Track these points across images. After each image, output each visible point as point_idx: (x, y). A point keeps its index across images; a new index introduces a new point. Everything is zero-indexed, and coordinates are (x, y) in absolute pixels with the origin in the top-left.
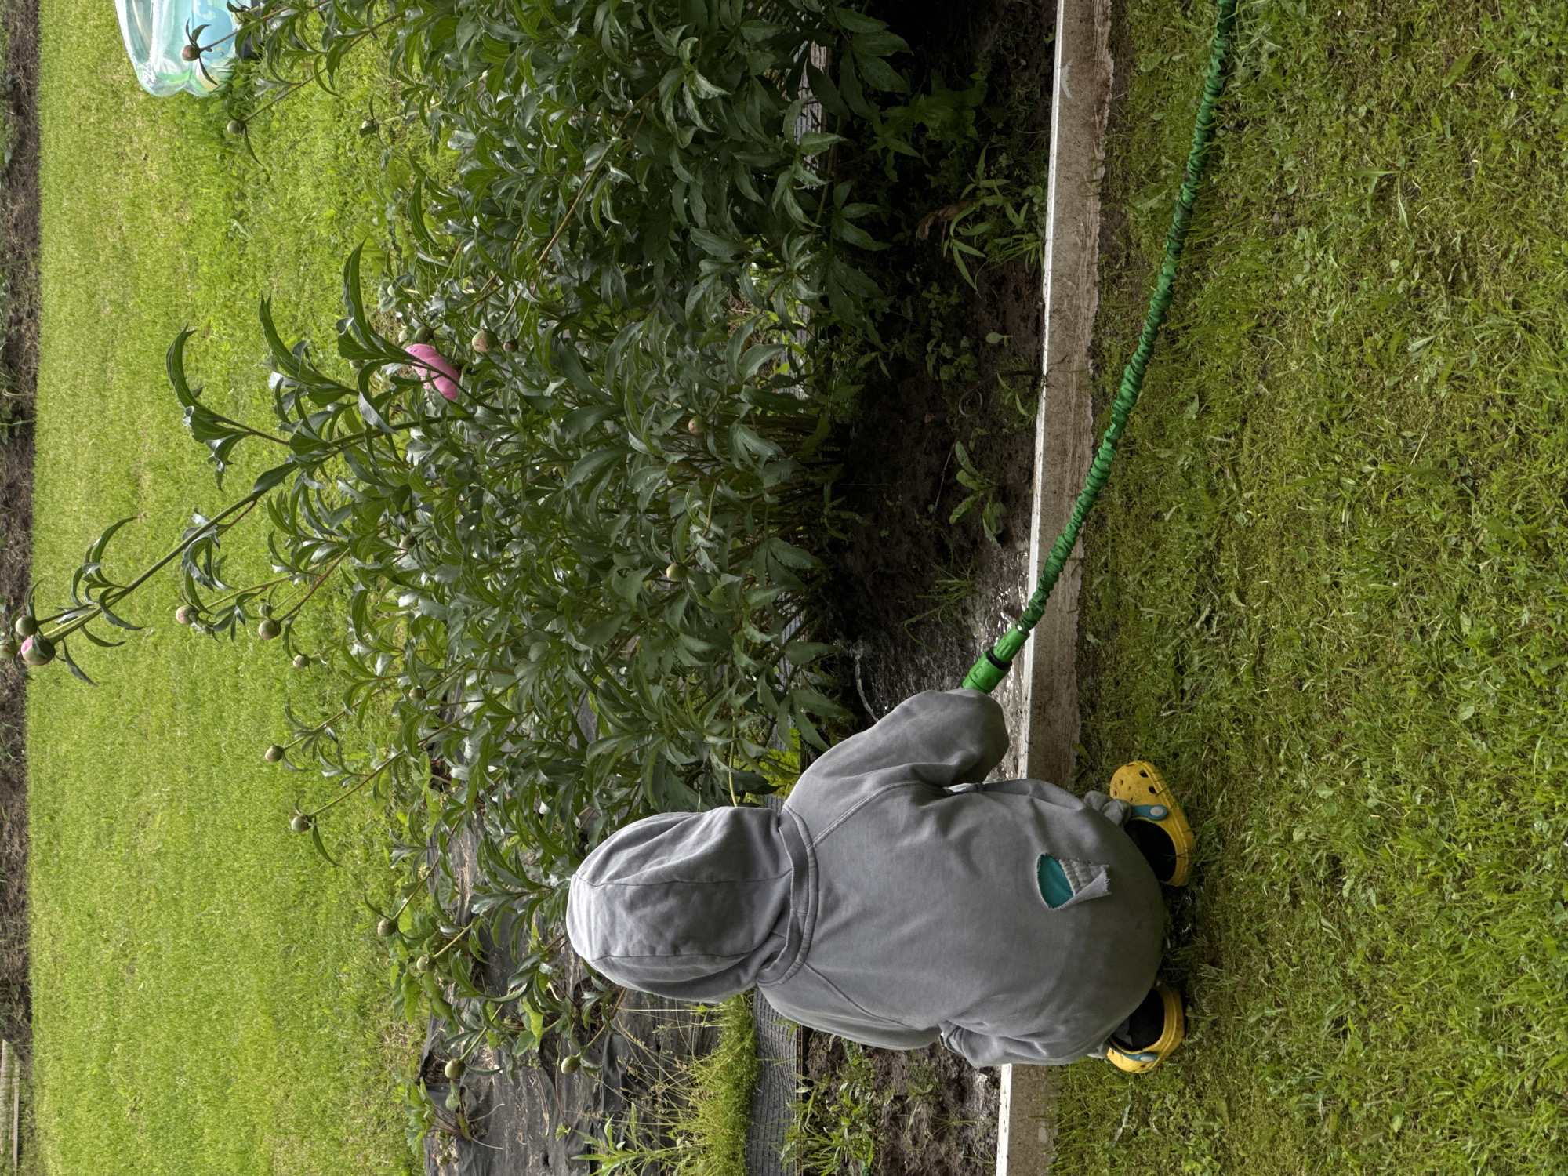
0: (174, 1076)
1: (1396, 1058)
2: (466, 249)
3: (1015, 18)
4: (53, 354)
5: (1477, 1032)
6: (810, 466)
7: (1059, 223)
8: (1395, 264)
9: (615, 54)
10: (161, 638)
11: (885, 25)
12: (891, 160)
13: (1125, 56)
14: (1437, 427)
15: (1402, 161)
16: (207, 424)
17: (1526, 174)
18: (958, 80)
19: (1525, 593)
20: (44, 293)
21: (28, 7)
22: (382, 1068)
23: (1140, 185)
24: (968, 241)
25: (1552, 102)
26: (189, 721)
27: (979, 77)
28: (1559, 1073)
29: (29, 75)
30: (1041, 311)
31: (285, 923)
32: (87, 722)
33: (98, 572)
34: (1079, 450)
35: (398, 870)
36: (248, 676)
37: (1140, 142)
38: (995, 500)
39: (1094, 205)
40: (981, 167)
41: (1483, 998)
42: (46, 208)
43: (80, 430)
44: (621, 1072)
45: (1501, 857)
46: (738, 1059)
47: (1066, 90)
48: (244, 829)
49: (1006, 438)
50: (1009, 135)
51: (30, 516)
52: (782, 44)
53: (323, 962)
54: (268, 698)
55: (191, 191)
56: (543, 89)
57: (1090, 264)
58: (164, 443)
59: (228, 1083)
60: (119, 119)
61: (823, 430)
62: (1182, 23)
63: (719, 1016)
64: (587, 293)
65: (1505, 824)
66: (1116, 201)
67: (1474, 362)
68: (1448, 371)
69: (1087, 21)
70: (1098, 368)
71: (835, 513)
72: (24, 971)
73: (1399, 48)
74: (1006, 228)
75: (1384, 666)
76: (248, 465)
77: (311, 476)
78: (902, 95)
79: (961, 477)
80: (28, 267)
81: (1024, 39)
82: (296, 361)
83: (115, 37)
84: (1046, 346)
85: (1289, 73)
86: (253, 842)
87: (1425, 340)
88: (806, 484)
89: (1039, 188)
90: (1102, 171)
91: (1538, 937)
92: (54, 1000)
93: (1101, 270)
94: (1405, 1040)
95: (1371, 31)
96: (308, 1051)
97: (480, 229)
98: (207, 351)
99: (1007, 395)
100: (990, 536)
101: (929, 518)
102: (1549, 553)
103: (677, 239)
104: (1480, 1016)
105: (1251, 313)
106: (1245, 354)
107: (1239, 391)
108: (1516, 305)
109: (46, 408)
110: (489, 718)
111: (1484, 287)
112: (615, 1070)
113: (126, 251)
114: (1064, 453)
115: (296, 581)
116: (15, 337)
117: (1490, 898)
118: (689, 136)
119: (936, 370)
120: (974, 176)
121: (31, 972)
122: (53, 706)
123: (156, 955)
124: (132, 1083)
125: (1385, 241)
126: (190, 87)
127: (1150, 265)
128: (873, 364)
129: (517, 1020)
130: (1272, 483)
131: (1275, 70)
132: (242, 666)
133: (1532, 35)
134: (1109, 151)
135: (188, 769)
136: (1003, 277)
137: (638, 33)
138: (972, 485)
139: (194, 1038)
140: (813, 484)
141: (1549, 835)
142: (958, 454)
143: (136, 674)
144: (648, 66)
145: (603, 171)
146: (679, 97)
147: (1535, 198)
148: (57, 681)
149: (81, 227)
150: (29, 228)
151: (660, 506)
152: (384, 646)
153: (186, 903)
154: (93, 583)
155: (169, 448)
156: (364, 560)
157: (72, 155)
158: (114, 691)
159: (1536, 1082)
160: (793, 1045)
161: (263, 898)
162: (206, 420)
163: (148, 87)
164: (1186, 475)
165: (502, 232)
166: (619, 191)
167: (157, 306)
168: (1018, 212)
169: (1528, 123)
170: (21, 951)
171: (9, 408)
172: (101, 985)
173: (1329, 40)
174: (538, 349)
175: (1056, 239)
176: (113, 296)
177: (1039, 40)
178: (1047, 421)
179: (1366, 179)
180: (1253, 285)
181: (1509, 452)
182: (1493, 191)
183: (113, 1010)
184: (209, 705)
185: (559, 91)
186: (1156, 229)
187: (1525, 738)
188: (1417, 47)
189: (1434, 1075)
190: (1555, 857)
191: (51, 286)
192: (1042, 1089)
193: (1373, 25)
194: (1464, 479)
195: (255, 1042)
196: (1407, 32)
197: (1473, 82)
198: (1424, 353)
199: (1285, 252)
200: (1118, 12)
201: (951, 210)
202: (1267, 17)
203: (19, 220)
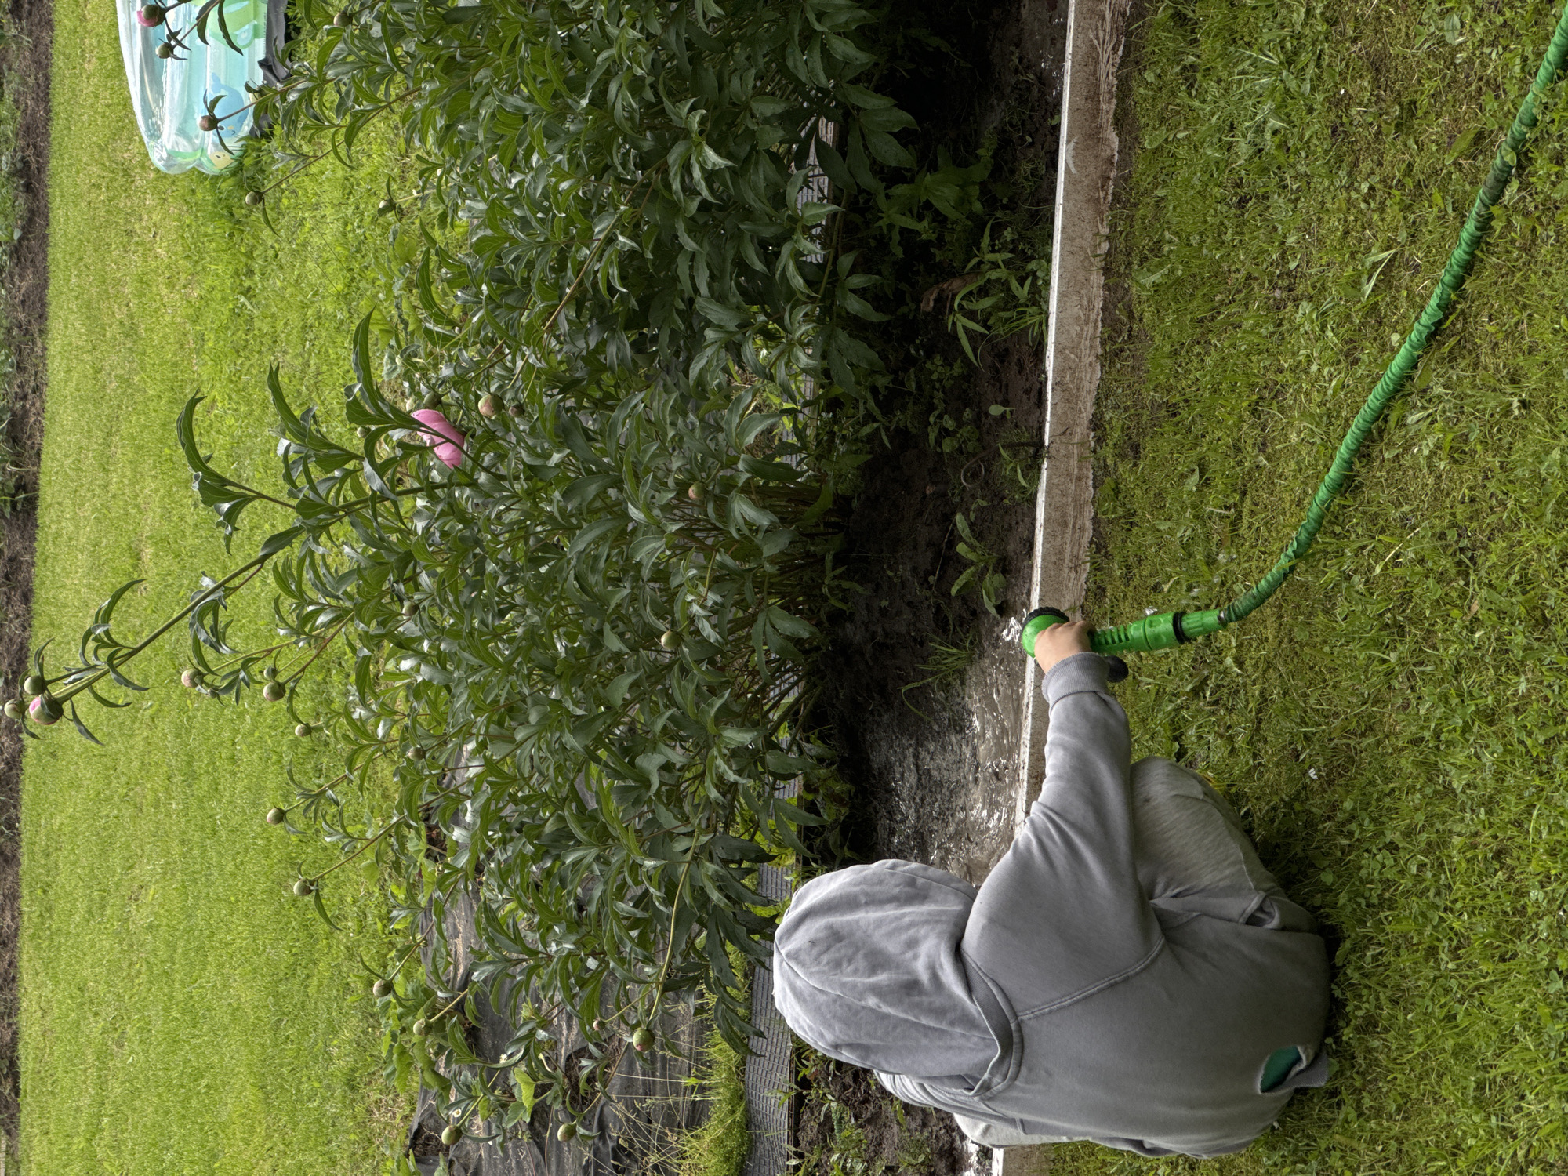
0: (161, 1150)
1: (1389, 1128)
2: (475, 319)
3: (1021, 96)
4: (57, 427)
5: (1471, 1102)
6: (811, 536)
7: (1062, 296)
8: (1396, 338)
9: (627, 125)
10: (159, 710)
11: (894, 102)
12: (896, 236)
13: (1129, 133)
14: (1436, 499)
15: (1403, 236)
16: (215, 488)
17: (1526, 249)
18: (963, 158)
19: (1522, 663)
20: (50, 367)
21: (39, 85)
22: (370, 1142)
23: (1143, 260)
24: (971, 315)
25: (1553, 178)
26: (185, 793)
27: (985, 153)
28: (1552, 1141)
29: (39, 153)
30: (1044, 384)
31: (276, 995)
32: (83, 794)
33: (107, 633)
34: (1079, 522)
35: (390, 942)
36: (244, 747)
37: (1144, 217)
38: (995, 571)
39: (1097, 279)
40: (986, 241)
41: (1478, 1068)
42: (54, 285)
43: (82, 504)
44: (611, 1144)
45: (1497, 927)
46: (729, 1132)
47: (1071, 166)
48: (237, 901)
49: (1007, 510)
50: (1013, 210)
51: (31, 590)
52: (791, 119)
53: (313, 1035)
54: (264, 771)
55: (199, 268)
56: (553, 158)
57: (1093, 338)
58: (166, 516)
59: (214, 1157)
60: (129, 197)
61: (825, 501)
62: (1188, 100)
63: (710, 1088)
64: (593, 361)
65: (1501, 893)
66: (1119, 275)
67: (1473, 434)
68: (1446, 445)
69: (1092, 99)
70: (1099, 440)
71: (836, 582)
72: (13, 1045)
73: (1401, 126)
74: (1010, 301)
75: (1381, 736)
76: (249, 538)
77: (316, 541)
78: (909, 170)
79: (961, 548)
80: (34, 343)
81: (1031, 117)
82: (304, 428)
83: (126, 115)
84: (1048, 418)
85: (1292, 149)
86: (246, 915)
87: (1424, 414)
88: (807, 554)
89: (1043, 262)
90: (1105, 246)
91: (1532, 1006)
92: (43, 1074)
93: (1103, 343)
94: (1399, 1110)
95: (1374, 109)
96: (296, 1124)
97: (489, 298)
98: (211, 425)
99: (1009, 466)
100: (990, 606)
101: (930, 588)
102: (1546, 622)
103: (682, 306)
104: (1473, 1085)
105: (1252, 386)
106: (1245, 427)
107: (1239, 463)
108: (1514, 379)
109: (49, 482)
110: (490, 783)
111: (1484, 361)
112: (605, 1142)
113: (133, 327)
114: (1065, 524)
115: (301, 644)
116: (20, 413)
117: (1484, 967)
118: (693, 206)
119: (939, 443)
120: (979, 249)
121: (20, 1046)
122: (49, 779)
123: (145, 1029)
124: (118, 1157)
125: (1386, 315)
126: (201, 164)
127: (1152, 339)
128: (875, 434)
129: (509, 1092)
130: (1271, 554)
131: (1278, 147)
132: (239, 738)
134: (1113, 227)
135: (183, 842)
136: (1007, 350)
137: (650, 105)
138: (971, 556)
139: (183, 1112)
140: (814, 555)
141: (1545, 904)
142: (959, 525)
143: (132, 747)
144: (658, 139)
145: (610, 240)
146: (686, 168)
147: (1536, 273)
148: (53, 755)
149: (88, 304)
150: (36, 305)
151: (662, 574)
152: (387, 711)
153: (178, 976)
154: (101, 643)
155: (170, 521)
156: (368, 624)
157: (82, 233)
158: (110, 764)
159: (1528, 1151)
160: (784, 1118)
161: (255, 971)
162: (215, 484)
163: (160, 165)
164: (1185, 547)
165: (511, 300)
166: (628, 260)
167: (163, 381)
168: (1022, 286)
169: (1529, 199)
170: (10, 1025)
171: (12, 482)
172: (90, 1059)
173: (1332, 117)
174: (542, 418)
175: (1059, 312)
176: (119, 371)
177: (1045, 119)
178: (1048, 492)
180: (1254, 358)
181: (1507, 524)
182: (1494, 266)
183: (102, 1084)
184: (204, 778)
185: (570, 161)
186: (1158, 304)
187: (1522, 807)
188: (1420, 125)
189: (1428, 1145)
190: (1550, 927)
191: (57, 361)
192: (1034, 1160)
193: (1376, 103)
194: (1462, 550)
195: (242, 1116)
196: (1410, 110)
197: (1475, 159)
198: (1424, 425)
199: (1286, 326)
200: (1123, 91)
201: (956, 284)
202: (1272, 96)
203: (26, 296)
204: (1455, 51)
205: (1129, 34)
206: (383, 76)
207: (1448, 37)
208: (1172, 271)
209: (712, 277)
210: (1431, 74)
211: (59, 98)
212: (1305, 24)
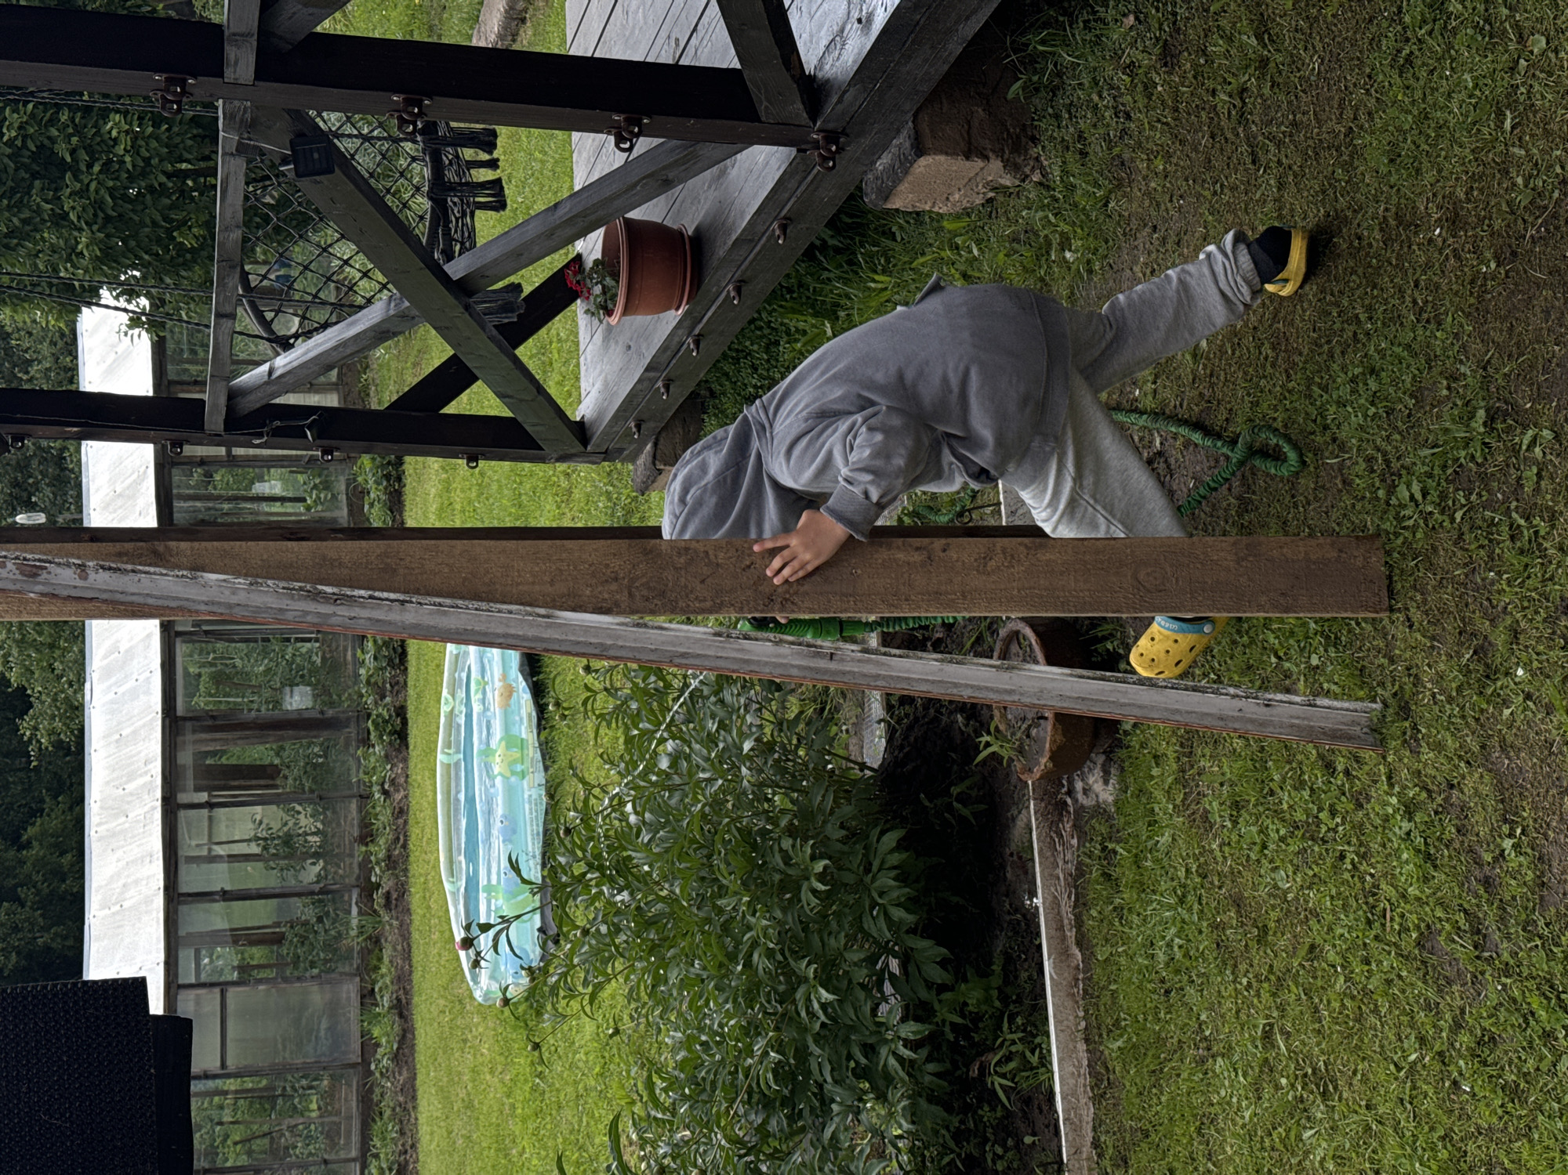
3: (1014, 929)
7: (1060, 1061)
8: (1284, 1081)
9: (766, 978)
11: (933, 942)
12: (947, 1027)
13: (1087, 950)
15: (1276, 1013)
17: (1358, 1020)
18: (984, 973)
21: (404, 950)
23: (1109, 1032)
24: (1003, 1076)
27: (997, 968)
29: (406, 993)
30: (1057, 1120)
37: (1105, 1004)
39: (1082, 1047)
40: (1005, 1026)
42: (420, 1078)
47: (1053, 973)
50: (1021, 1004)
52: (869, 961)
55: (509, 1061)
56: (724, 1006)
57: (1085, 1086)
60: (463, 1018)
62: (1121, 928)
64: (762, 1131)
66: (1095, 1043)
67: (1348, 1146)
68: (1331, 1153)
69: (1060, 929)
70: (1100, 1156)
73: (1260, 941)
74: (1026, 1066)
78: (950, 984)
80: (410, 1115)
81: (1022, 942)
84: (1064, 1143)
85: (1193, 958)
87: (1313, 1132)
89: (1045, 1037)
90: (1083, 1024)
93: (1092, 1089)
95: (1241, 930)
97: (691, 1096)
105: (1195, 1116)
106: (1195, 1143)
108: (1368, 1107)
111: (1345, 1095)
113: (471, 1101)
116: (404, 1163)
118: (817, 1026)
119: (994, 1163)
120: (1002, 1032)
125: (1274, 1065)
127: (1124, 1085)
128: (952, 1162)
131: (1184, 956)
133: (1345, 931)
134: (1086, 1011)
136: (1030, 1098)
137: (780, 964)
144: (788, 982)
145: (765, 1054)
146: (809, 1000)
149: (441, 1089)
150: (410, 1091)
157: (435, 1043)
163: (480, 1000)
165: (704, 1097)
166: (778, 1068)
168: (1033, 1055)
169: (1353, 988)
173: (1215, 937)
175: (1060, 1070)
176: (464, 1132)
177: (1031, 942)
179: (1255, 1026)
180: (1193, 1097)
182: (1339, 1032)
186: (1124, 1061)
188: (1272, 940)
193: (1242, 927)
196: (1264, 931)
197: (1312, 962)
198: (1314, 1140)
199: (1210, 1074)
200: (1079, 923)
201: (990, 1056)
202: (1174, 923)
203: (403, 1085)
204: (1286, 892)
205: (1076, 888)
206: (610, 959)
207: (1280, 884)
208: (1130, 1039)
209: (832, 1070)
210: (1273, 907)
211: (417, 957)
212: (1186, 878)
